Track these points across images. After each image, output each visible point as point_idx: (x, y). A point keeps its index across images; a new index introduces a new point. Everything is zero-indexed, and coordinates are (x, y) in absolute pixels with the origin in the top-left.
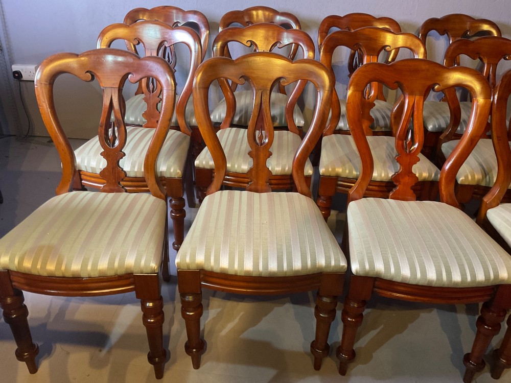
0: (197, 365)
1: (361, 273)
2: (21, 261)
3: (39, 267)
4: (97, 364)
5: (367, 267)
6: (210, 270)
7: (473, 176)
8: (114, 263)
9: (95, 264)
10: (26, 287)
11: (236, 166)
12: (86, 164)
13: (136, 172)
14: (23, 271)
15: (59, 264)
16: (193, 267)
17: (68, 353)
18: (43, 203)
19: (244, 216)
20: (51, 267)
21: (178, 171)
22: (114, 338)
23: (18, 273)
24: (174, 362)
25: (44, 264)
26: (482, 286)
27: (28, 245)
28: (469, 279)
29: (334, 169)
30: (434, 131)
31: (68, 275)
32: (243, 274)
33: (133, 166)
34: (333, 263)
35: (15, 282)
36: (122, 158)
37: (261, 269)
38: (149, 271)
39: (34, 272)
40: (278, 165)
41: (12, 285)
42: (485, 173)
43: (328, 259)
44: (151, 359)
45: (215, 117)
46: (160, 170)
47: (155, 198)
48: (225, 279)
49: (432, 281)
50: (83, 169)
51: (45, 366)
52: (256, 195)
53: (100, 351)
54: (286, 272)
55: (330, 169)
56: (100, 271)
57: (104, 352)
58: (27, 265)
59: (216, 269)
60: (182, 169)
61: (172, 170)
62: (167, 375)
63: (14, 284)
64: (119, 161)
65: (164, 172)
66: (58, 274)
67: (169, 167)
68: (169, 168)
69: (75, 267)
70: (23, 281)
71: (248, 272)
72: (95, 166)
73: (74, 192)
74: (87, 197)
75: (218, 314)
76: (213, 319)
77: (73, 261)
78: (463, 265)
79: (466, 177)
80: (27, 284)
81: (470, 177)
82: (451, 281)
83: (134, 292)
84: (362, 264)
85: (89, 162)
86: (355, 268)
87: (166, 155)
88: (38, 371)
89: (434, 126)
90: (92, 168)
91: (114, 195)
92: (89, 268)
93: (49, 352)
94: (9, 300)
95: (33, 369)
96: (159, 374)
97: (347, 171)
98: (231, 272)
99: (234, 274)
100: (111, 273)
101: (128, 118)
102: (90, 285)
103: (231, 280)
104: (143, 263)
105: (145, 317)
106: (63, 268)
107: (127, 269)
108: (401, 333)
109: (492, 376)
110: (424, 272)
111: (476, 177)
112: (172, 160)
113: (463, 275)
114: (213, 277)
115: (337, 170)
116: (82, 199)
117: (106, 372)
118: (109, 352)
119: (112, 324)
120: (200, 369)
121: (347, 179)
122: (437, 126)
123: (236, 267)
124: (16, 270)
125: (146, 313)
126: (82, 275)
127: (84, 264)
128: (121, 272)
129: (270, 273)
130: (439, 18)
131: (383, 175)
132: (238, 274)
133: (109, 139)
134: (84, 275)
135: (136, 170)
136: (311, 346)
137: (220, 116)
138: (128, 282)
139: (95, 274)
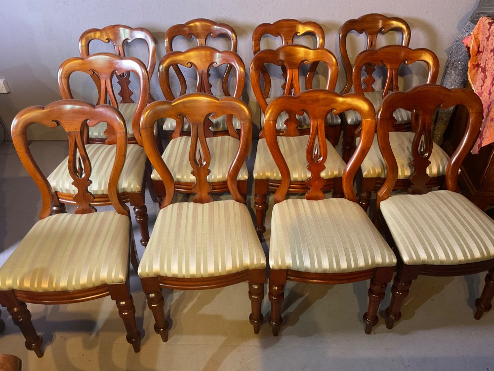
0: (165, 339)
1: (276, 268)
2: (22, 282)
3: (36, 286)
4: (88, 346)
5: (280, 263)
6: (165, 276)
7: (374, 171)
8: (92, 278)
9: (78, 280)
10: (28, 300)
11: (185, 177)
12: (61, 187)
13: (103, 191)
14: (24, 290)
15: (51, 282)
16: (151, 275)
17: (65, 339)
18: (31, 228)
19: (190, 228)
20: (45, 285)
21: (138, 187)
22: (100, 324)
23: (20, 291)
24: (148, 337)
25: (40, 283)
26: (363, 270)
27: (26, 269)
28: (353, 266)
29: (264, 174)
30: (353, 123)
31: (59, 290)
32: (189, 277)
33: (100, 186)
34: (255, 262)
35: (19, 297)
36: (89, 185)
37: (202, 272)
38: (119, 281)
39: (33, 290)
40: (219, 173)
41: (17, 300)
42: (384, 168)
43: (252, 259)
44: (129, 339)
45: (167, 126)
46: (123, 187)
47: (120, 215)
48: (177, 281)
49: (327, 270)
50: (59, 190)
51: (48, 350)
52: (200, 205)
53: (90, 335)
54: (221, 273)
55: (261, 174)
56: (82, 285)
57: (93, 335)
58: (27, 285)
59: (169, 275)
60: (140, 184)
61: (132, 186)
62: (143, 349)
63: (18, 298)
64: (87, 189)
65: (126, 188)
66: (51, 290)
67: (129, 183)
68: (130, 185)
69: (63, 284)
70: (25, 296)
71: (193, 275)
72: (68, 189)
73: (54, 216)
74: (65, 220)
75: (180, 296)
76: (177, 300)
77: (61, 280)
78: (349, 256)
79: (369, 172)
80: (28, 298)
81: (372, 172)
82: (340, 269)
83: (110, 296)
84: (276, 261)
85: (63, 185)
86: (272, 264)
87: (127, 173)
88: (44, 355)
89: (352, 120)
90: (66, 190)
91: (87, 216)
92: (74, 283)
93: (50, 339)
94: (15, 309)
95: (40, 354)
96: (137, 349)
97: (275, 175)
98: (180, 276)
99: (182, 277)
100: (90, 286)
101: (92, 134)
102: (75, 295)
103: (181, 281)
104: (113, 275)
105: (120, 312)
106: (54, 285)
107: (102, 281)
108: (322, 298)
109: (387, 327)
110: (320, 263)
111: (377, 171)
112: (132, 177)
113: (349, 263)
114: (167, 280)
115: (267, 174)
116: (62, 223)
117: (96, 350)
118: (97, 335)
119: (97, 312)
120: (168, 341)
121: (275, 181)
122: (355, 120)
123: (184, 272)
124: (18, 289)
125: (121, 309)
126: (69, 289)
127: (70, 281)
128: (98, 284)
129: (209, 274)
130: (357, 18)
131: (303, 176)
132: (186, 277)
133: (78, 172)
134: (70, 289)
135: (102, 189)
136: (250, 318)
137: (172, 125)
138: (104, 289)
139: (78, 288)
